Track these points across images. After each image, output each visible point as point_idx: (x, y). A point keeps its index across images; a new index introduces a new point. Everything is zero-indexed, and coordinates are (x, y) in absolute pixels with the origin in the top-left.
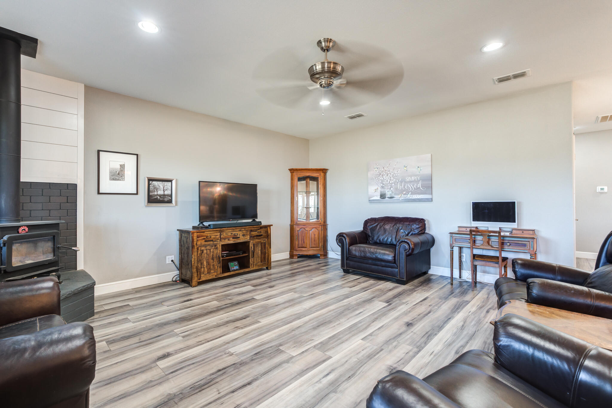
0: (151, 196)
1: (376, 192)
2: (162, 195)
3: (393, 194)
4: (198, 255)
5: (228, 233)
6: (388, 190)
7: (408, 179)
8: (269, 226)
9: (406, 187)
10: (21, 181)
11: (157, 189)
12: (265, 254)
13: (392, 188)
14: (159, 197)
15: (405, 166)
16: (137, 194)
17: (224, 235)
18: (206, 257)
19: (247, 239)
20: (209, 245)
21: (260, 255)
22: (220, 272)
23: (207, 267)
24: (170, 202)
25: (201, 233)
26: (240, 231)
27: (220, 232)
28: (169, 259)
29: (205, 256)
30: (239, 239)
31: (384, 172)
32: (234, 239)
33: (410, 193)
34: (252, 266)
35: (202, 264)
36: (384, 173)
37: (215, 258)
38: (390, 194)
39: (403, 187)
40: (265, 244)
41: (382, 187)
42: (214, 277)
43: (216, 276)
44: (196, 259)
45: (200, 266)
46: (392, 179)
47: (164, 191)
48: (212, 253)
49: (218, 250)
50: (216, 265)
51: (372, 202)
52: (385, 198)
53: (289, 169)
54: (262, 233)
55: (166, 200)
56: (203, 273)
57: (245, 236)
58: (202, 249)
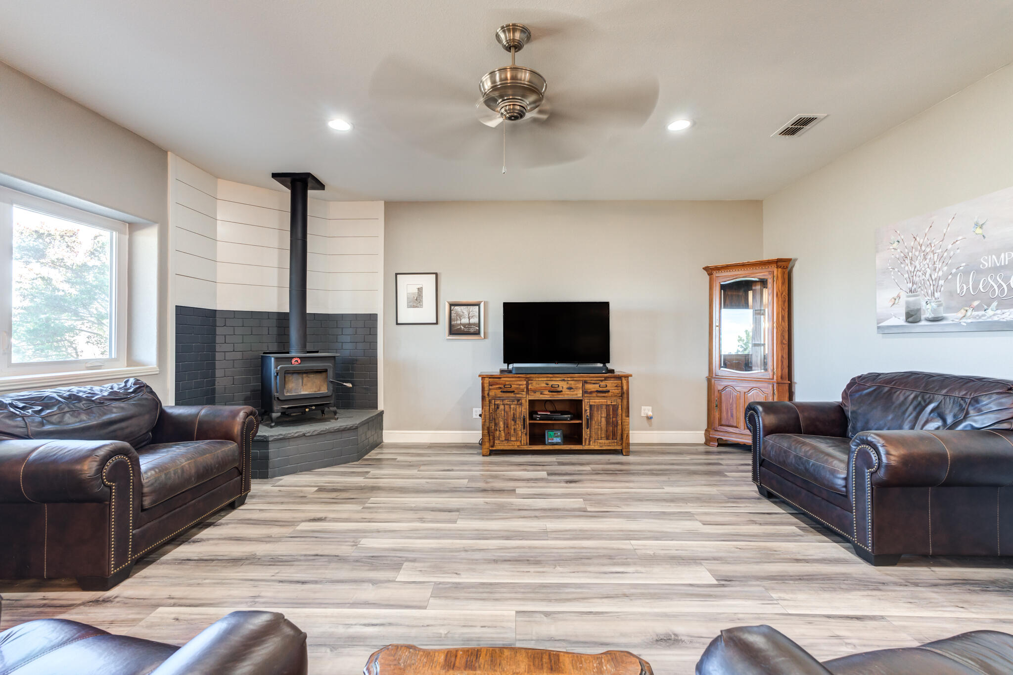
0: (453, 325)
1: (894, 305)
2: (467, 324)
3: (942, 308)
4: (491, 411)
5: (539, 383)
6: (928, 298)
7: (988, 262)
8: (625, 377)
9: (981, 286)
10: (307, 312)
11: (460, 316)
12: (615, 425)
13: (939, 293)
14: (462, 327)
15: (976, 225)
16: (437, 323)
17: (533, 385)
18: (503, 415)
19: (577, 394)
20: (508, 398)
21: (605, 426)
22: (525, 442)
23: (504, 430)
24: (477, 333)
25: (495, 380)
26: (564, 380)
27: (527, 380)
28: (476, 411)
29: (501, 414)
30: (561, 393)
31: (916, 250)
32: (550, 393)
33: (995, 304)
34: (587, 442)
35: (496, 425)
36: (917, 253)
37: (517, 419)
38: (934, 311)
39: (971, 286)
40: (615, 408)
41: (911, 291)
42: (516, 448)
43: (518, 446)
44: (488, 416)
45: (493, 427)
46: (938, 265)
47: (469, 318)
48: (513, 410)
49: (523, 408)
50: (519, 429)
51: (886, 331)
52: (920, 321)
53: (703, 268)
54: (608, 388)
55: (472, 330)
56: (499, 439)
57: (572, 390)
58: (496, 403)
